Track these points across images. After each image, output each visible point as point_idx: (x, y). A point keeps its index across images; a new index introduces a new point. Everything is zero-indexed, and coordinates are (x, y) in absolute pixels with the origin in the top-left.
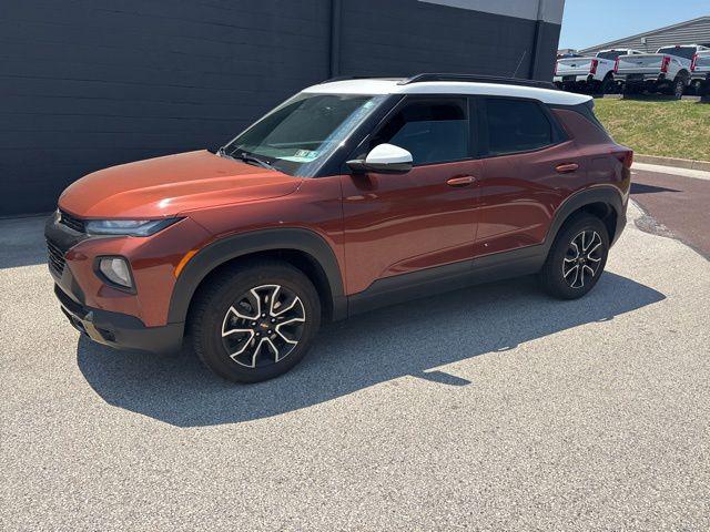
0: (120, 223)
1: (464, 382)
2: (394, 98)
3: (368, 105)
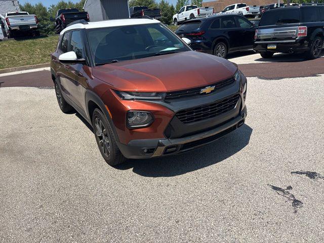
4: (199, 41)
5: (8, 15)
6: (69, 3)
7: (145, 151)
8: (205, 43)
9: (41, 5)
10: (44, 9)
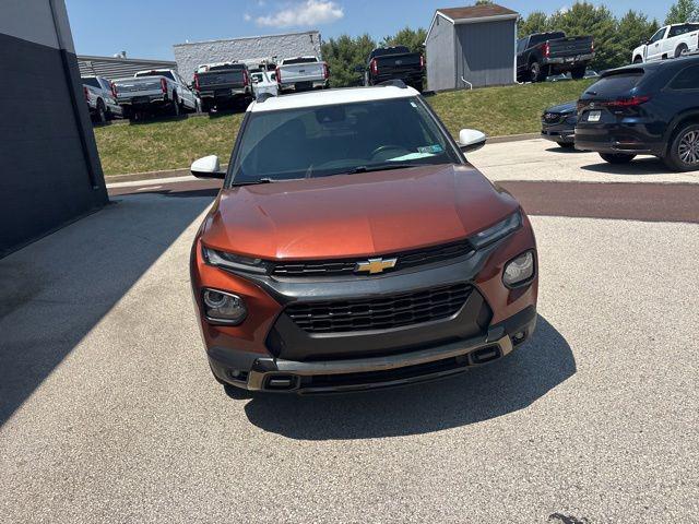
3: (414, 105)
4: (632, 121)
5: (285, 63)
6: (420, 31)
7: (236, 373)
8: (648, 126)
9: (366, 38)
10: (372, 44)
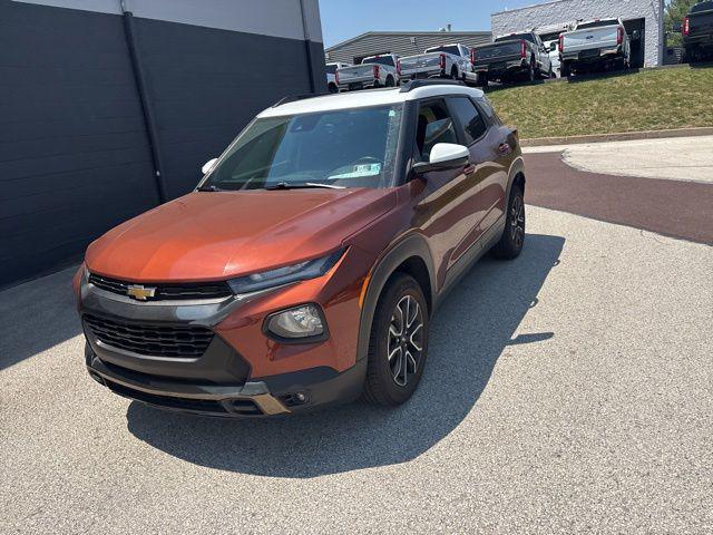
0: (267, 274)
1: (550, 335)
2: (410, 104)
3: (392, 113)
